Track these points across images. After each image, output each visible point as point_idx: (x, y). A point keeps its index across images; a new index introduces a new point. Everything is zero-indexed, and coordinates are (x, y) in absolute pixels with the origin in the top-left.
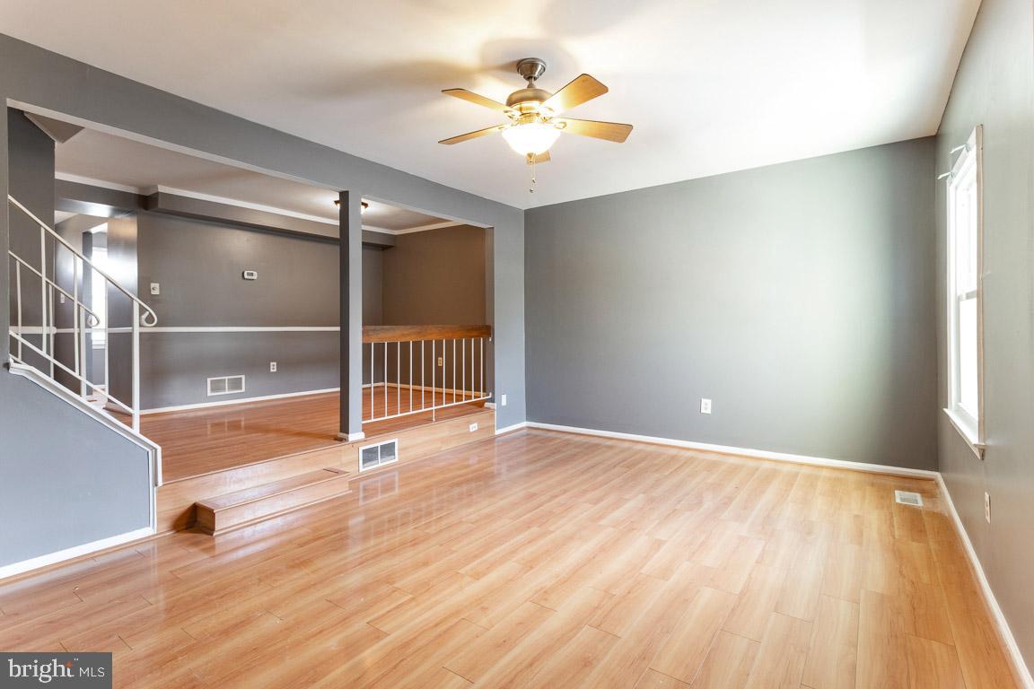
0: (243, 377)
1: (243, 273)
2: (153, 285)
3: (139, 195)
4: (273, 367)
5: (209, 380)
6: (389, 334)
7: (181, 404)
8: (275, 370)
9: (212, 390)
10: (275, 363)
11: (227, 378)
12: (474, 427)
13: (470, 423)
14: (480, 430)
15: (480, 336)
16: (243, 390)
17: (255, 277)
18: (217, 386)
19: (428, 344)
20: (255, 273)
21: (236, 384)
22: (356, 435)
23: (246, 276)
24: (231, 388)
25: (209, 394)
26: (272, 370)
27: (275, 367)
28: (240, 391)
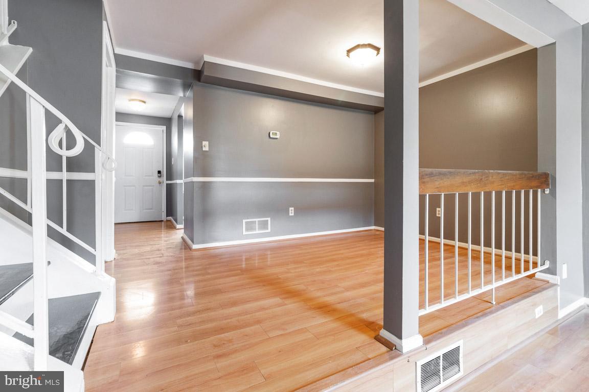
0: (269, 219)
1: (269, 133)
2: (204, 143)
3: (194, 70)
4: (292, 211)
5: (244, 221)
6: (446, 182)
7: (224, 240)
8: (293, 214)
9: (247, 230)
10: (293, 208)
11: (257, 220)
12: (539, 311)
13: (535, 305)
14: (546, 313)
15: (538, 187)
16: (269, 230)
17: (278, 137)
18: (250, 227)
19: (488, 196)
20: (278, 133)
21: (264, 225)
22: (411, 341)
23: (271, 136)
24: (260, 228)
25: (245, 233)
26: (290, 214)
27: (293, 211)
28: (267, 231)
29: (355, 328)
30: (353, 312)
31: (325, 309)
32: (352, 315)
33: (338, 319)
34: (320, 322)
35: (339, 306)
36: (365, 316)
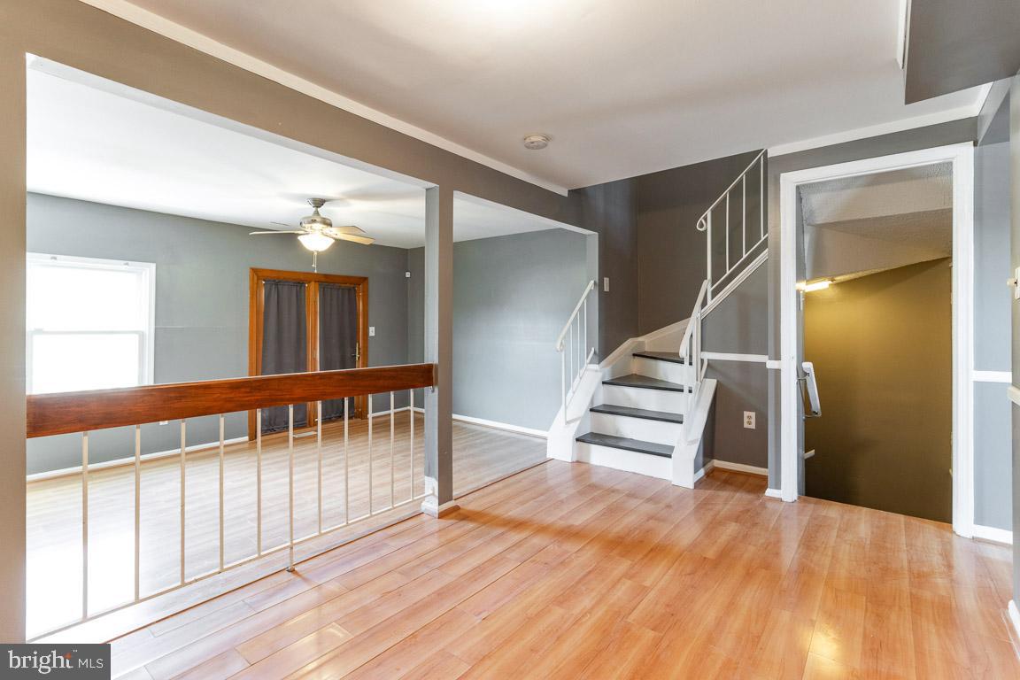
29: (478, 513)
30: (483, 527)
31: (517, 525)
32: (484, 523)
33: (496, 517)
34: (514, 512)
35: (500, 531)
36: (471, 525)
